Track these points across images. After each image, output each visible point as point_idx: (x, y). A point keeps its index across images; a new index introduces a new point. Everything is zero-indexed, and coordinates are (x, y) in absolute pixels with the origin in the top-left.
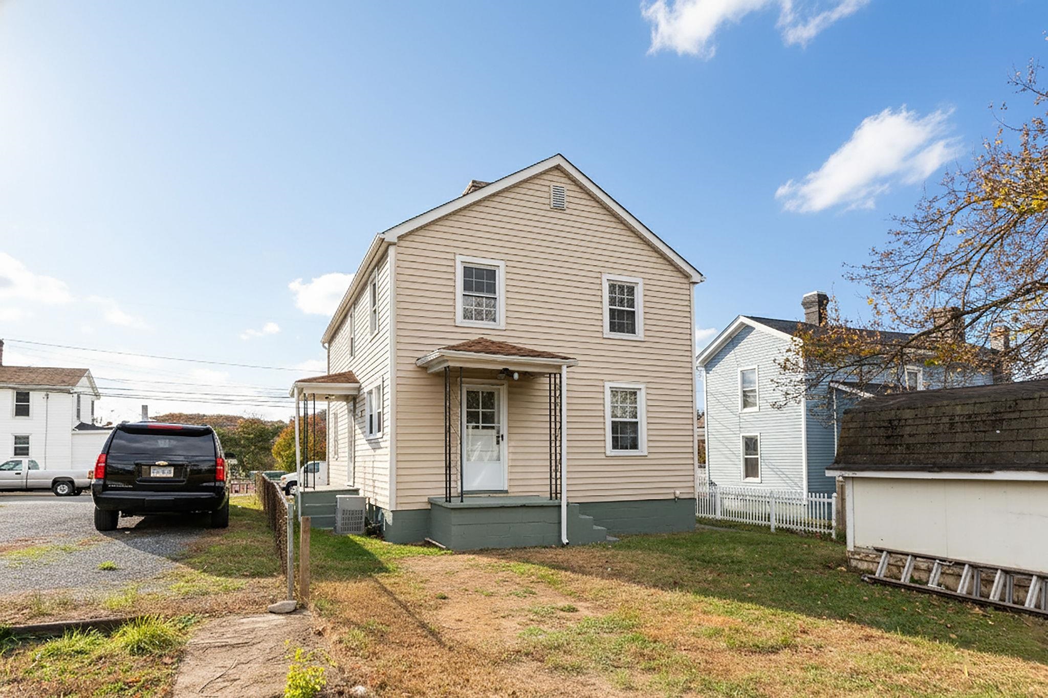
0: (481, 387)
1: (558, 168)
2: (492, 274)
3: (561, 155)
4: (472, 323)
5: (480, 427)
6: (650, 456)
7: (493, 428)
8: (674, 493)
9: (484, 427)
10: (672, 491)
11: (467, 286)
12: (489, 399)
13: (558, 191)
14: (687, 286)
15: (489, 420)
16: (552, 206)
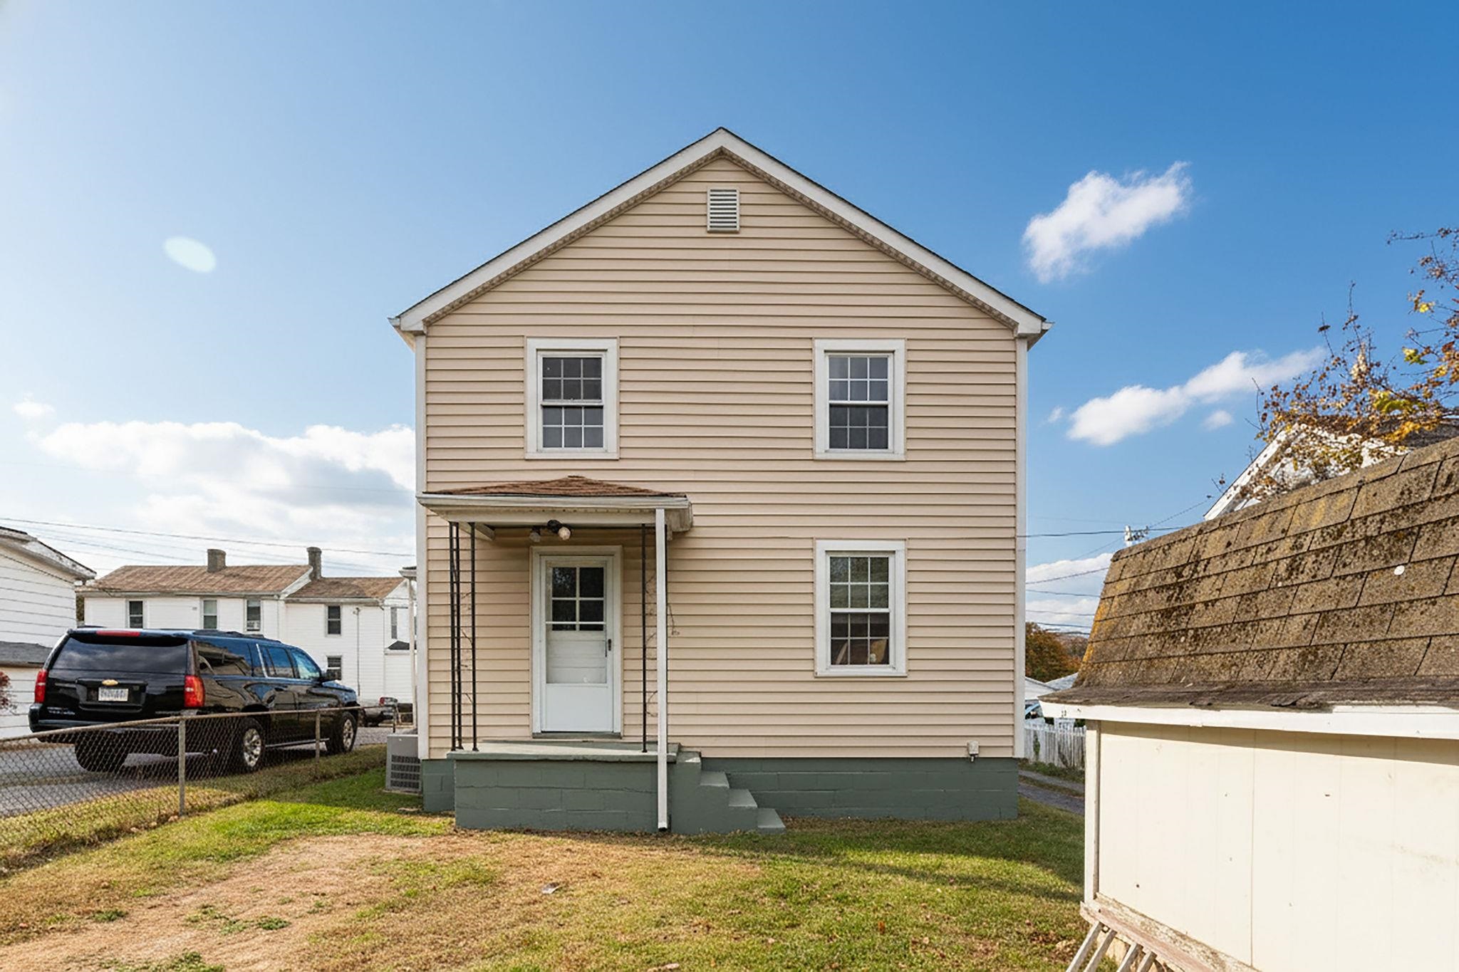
0: (581, 559)
1: (722, 154)
2: (594, 365)
3: (724, 129)
4: (561, 452)
5: (578, 627)
6: (912, 677)
7: (600, 628)
8: (967, 748)
9: (583, 628)
10: (964, 743)
11: (549, 390)
12: (594, 581)
13: (722, 199)
14: (1009, 346)
15: (593, 615)
16: (709, 229)
